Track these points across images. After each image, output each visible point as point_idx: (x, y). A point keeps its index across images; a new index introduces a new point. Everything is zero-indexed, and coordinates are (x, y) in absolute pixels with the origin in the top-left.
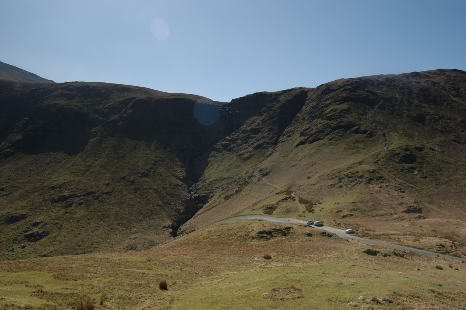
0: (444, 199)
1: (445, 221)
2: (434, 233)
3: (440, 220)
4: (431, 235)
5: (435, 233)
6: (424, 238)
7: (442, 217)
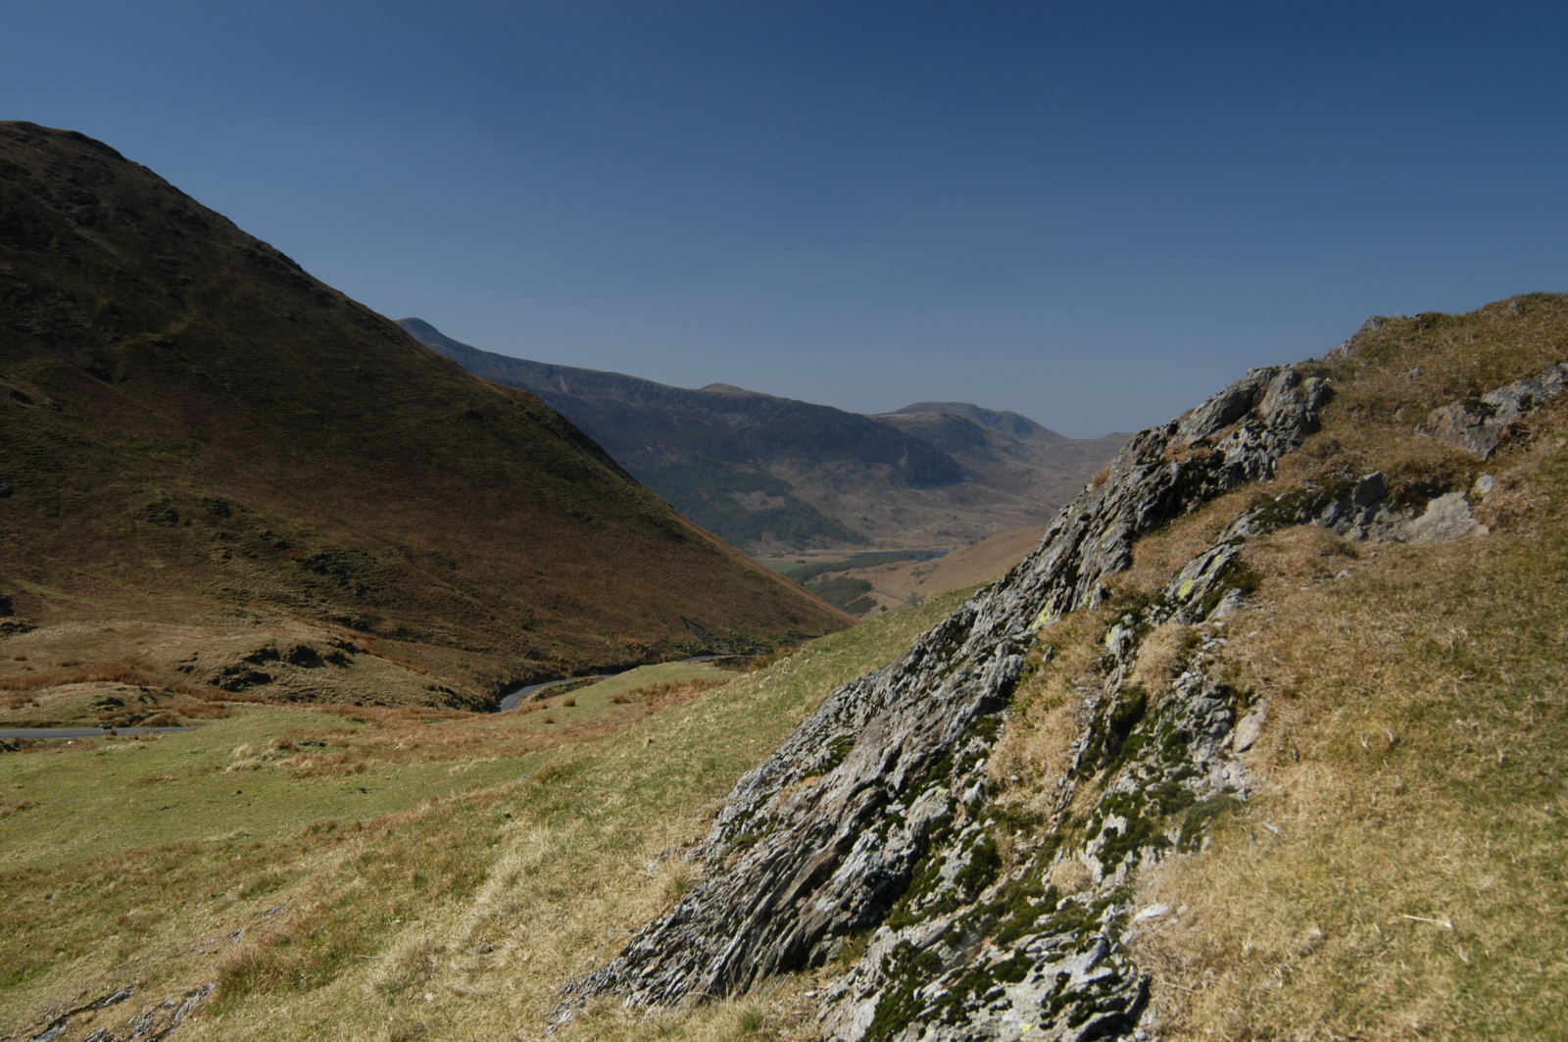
0: (81, 560)
1: (97, 629)
2: (73, 670)
3: (79, 628)
4: (65, 678)
5: (75, 671)
6: (44, 690)
7: (84, 620)
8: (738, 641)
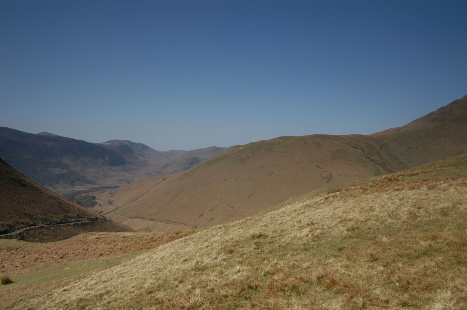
8: (45, 220)
